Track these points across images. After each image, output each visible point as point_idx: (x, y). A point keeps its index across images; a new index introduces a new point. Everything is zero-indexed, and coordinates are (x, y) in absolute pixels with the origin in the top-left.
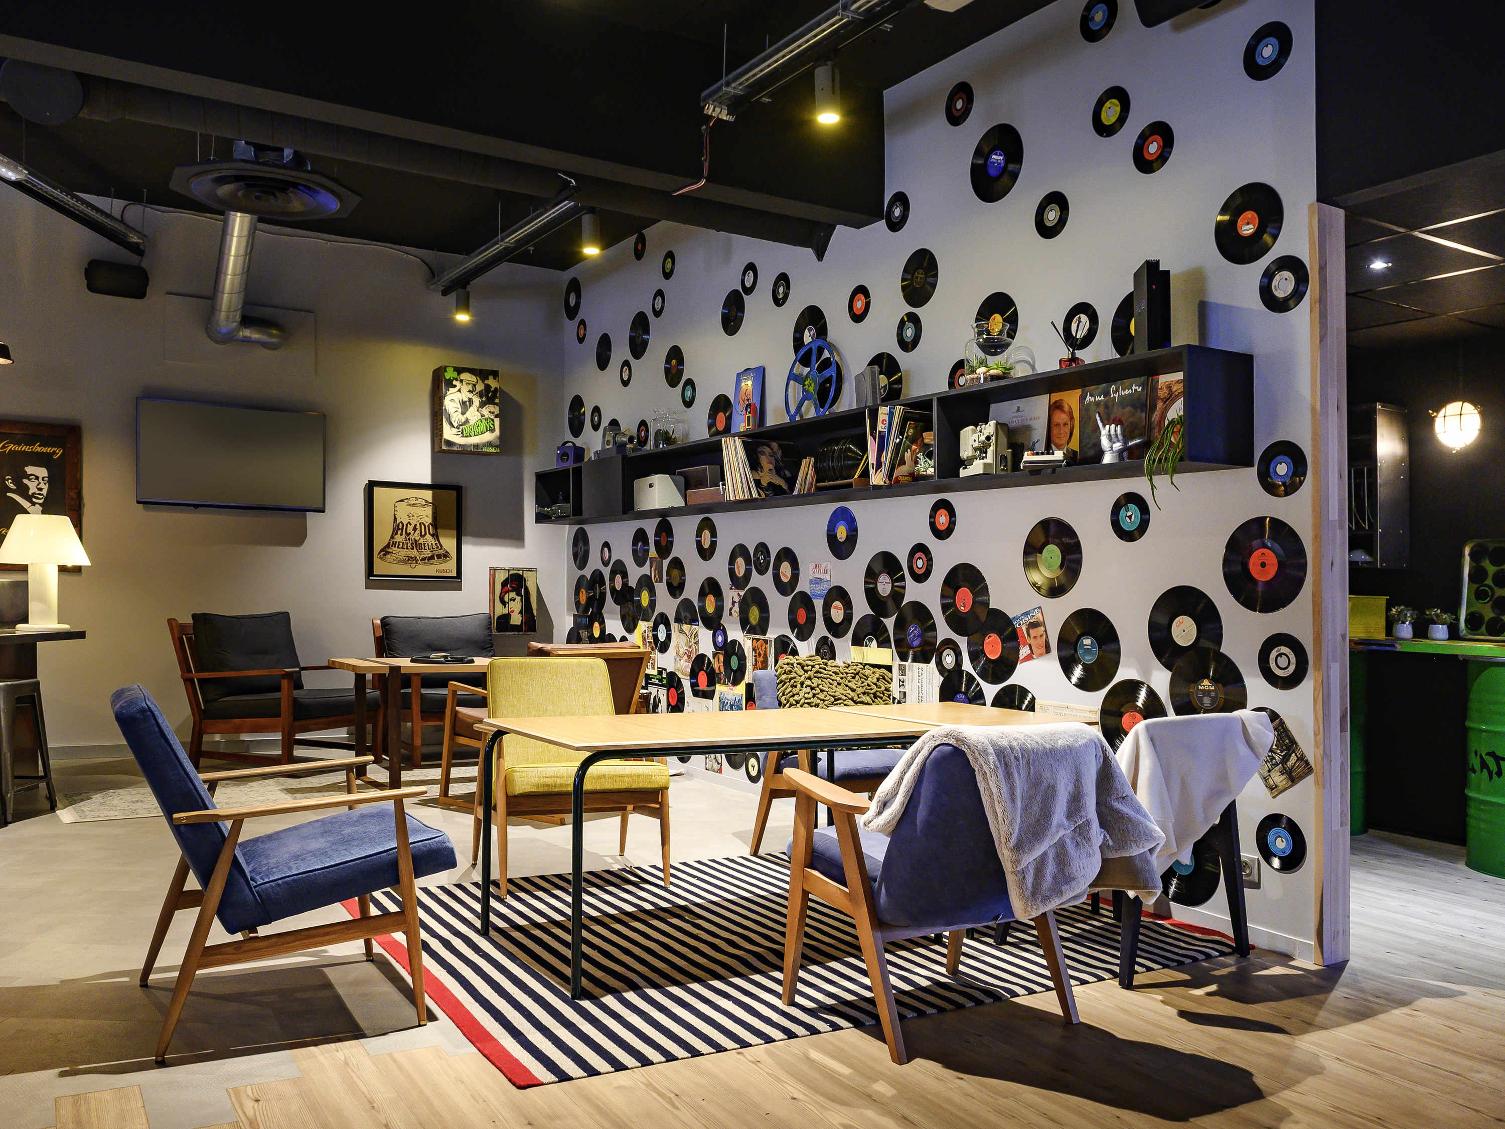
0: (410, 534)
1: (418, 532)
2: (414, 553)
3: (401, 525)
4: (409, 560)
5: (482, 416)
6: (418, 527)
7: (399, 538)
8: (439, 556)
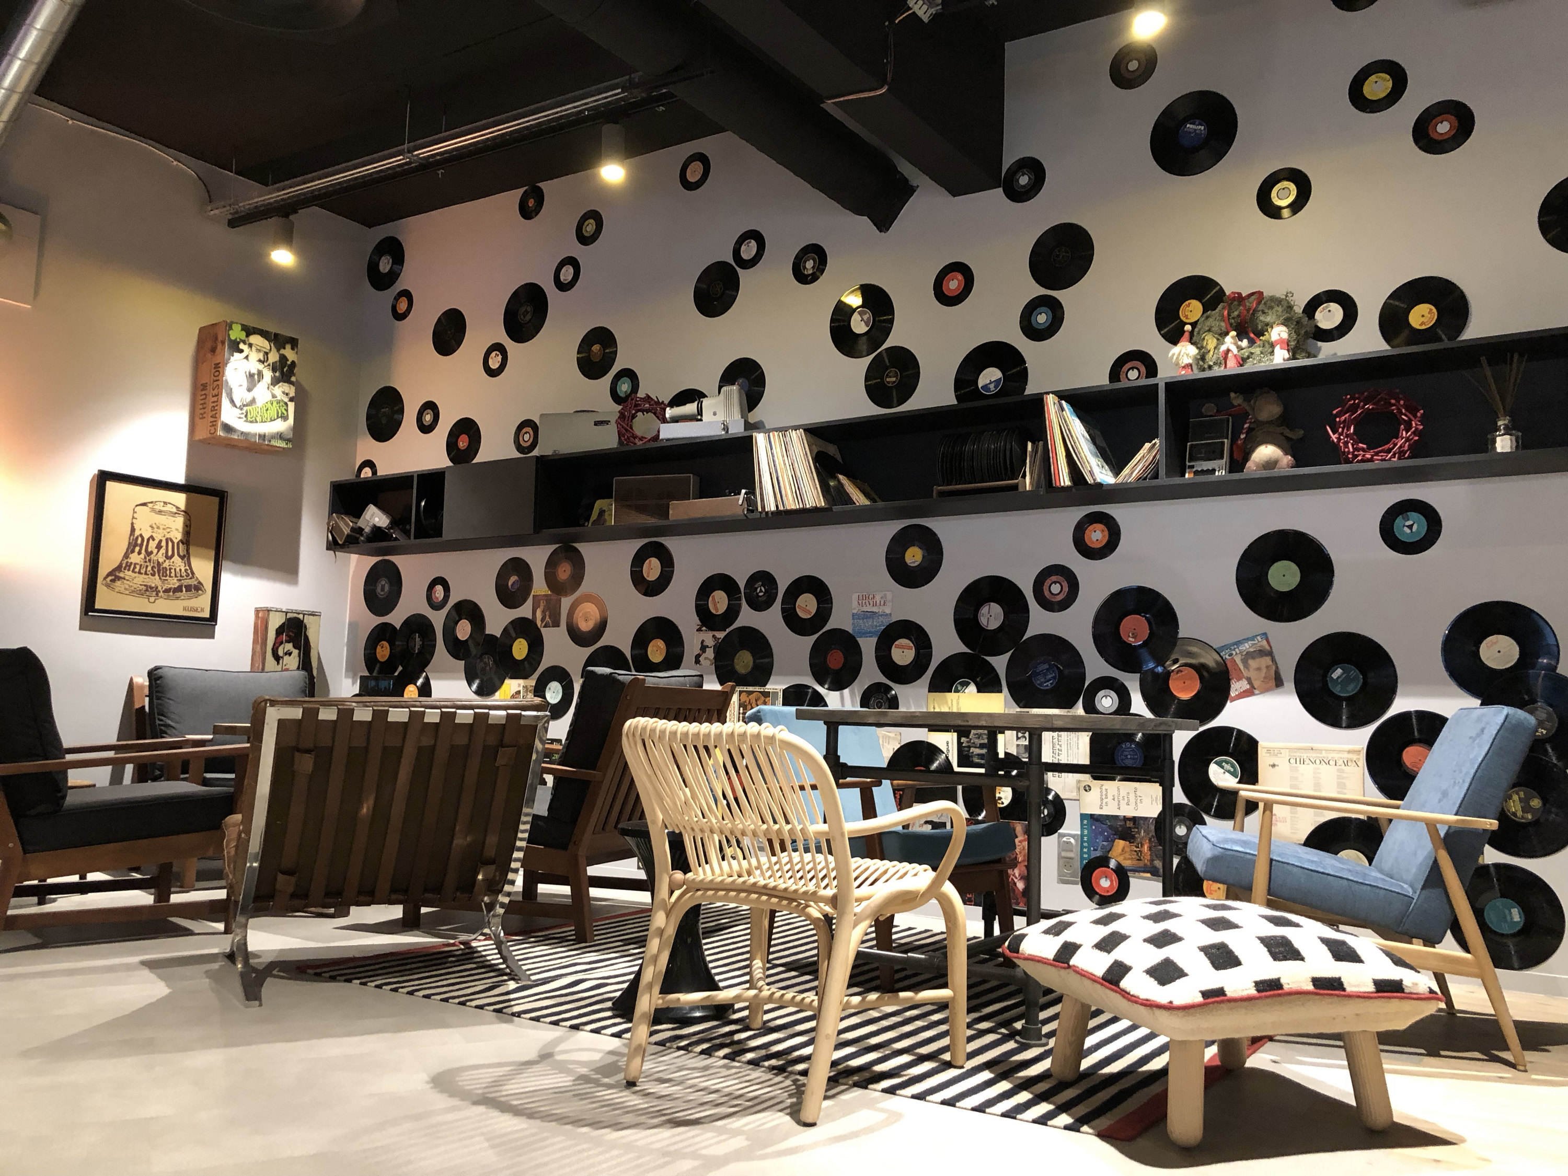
0: (152, 552)
1: (163, 551)
2: (155, 581)
3: (140, 539)
4: (147, 590)
5: (274, 396)
6: (164, 544)
7: (135, 558)
8: (188, 588)
